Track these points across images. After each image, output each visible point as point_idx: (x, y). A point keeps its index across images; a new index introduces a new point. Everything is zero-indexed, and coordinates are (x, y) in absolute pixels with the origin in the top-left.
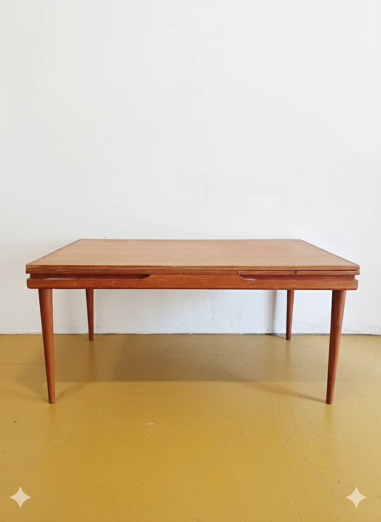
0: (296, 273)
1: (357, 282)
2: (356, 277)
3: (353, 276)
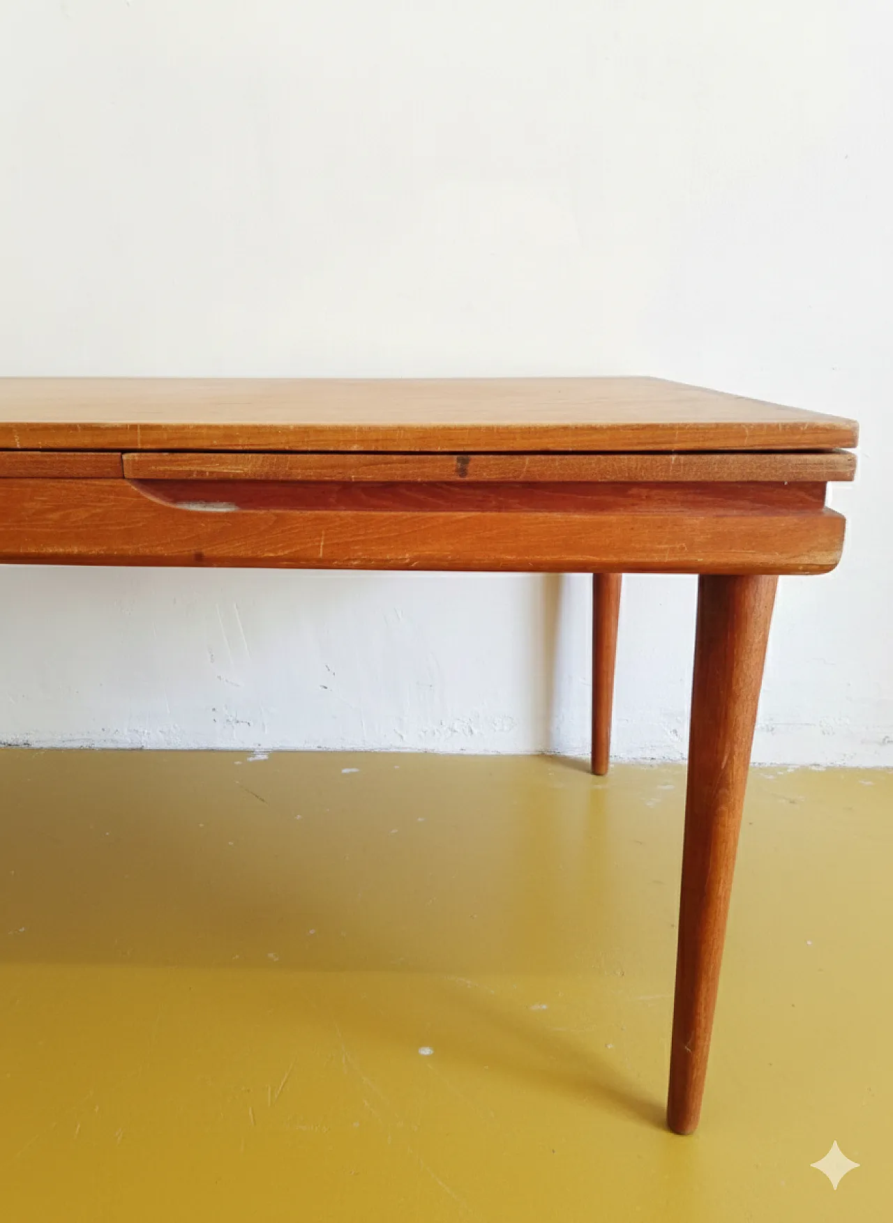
0: (463, 472)
1: (837, 524)
2: (836, 496)
3: (818, 490)
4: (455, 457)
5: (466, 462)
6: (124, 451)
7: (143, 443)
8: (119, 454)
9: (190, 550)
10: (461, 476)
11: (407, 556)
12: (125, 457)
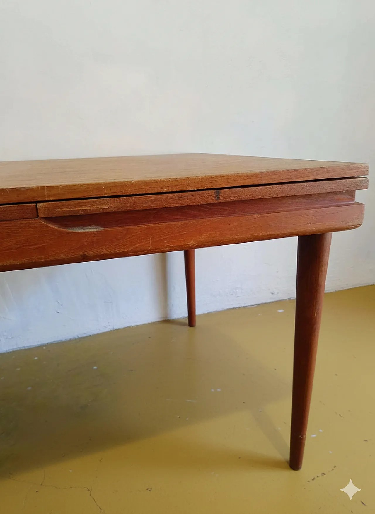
0: (218, 198)
3: (351, 194)
4: (213, 191)
5: (219, 193)
6: (37, 202)
7: (49, 196)
8: (35, 204)
9: (79, 254)
10: (216, 200)
11: (192, 242)
12: (38, 205)
